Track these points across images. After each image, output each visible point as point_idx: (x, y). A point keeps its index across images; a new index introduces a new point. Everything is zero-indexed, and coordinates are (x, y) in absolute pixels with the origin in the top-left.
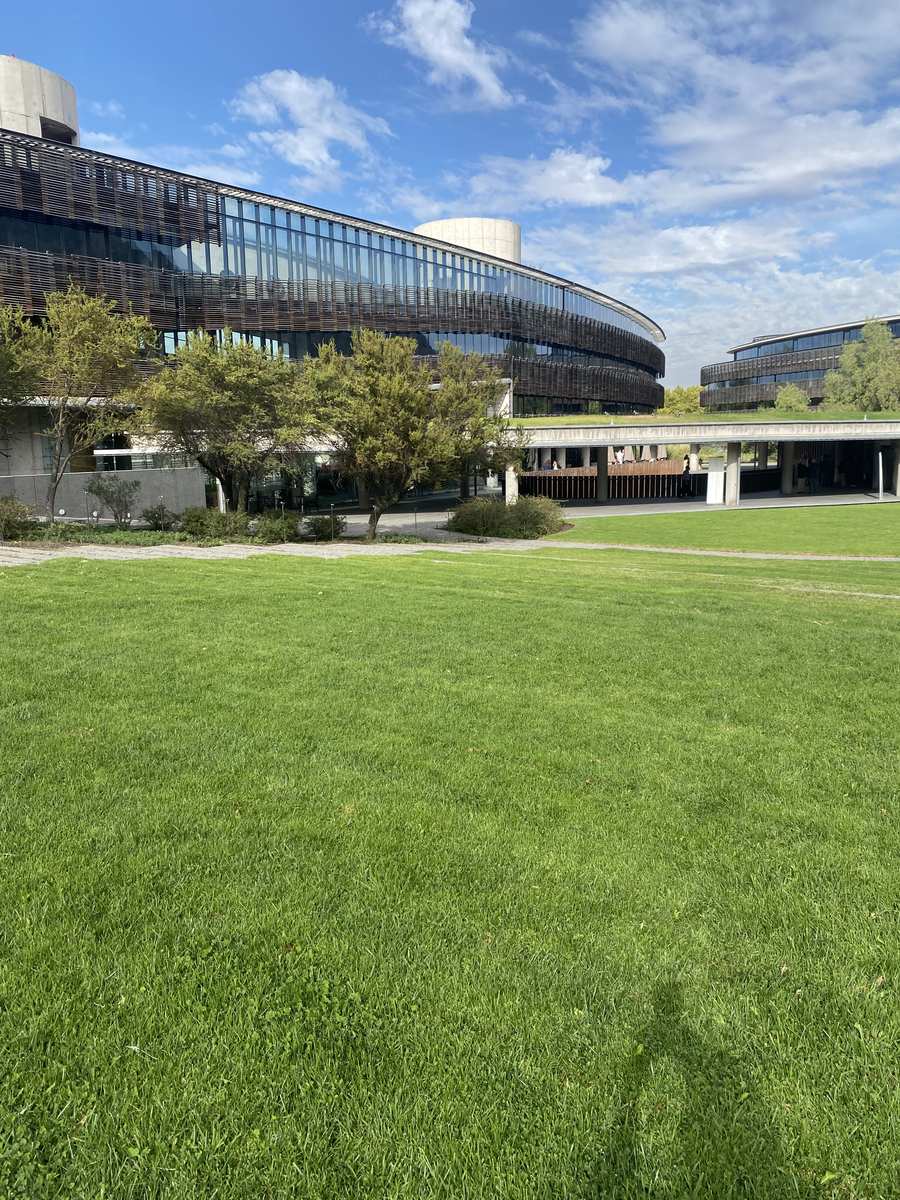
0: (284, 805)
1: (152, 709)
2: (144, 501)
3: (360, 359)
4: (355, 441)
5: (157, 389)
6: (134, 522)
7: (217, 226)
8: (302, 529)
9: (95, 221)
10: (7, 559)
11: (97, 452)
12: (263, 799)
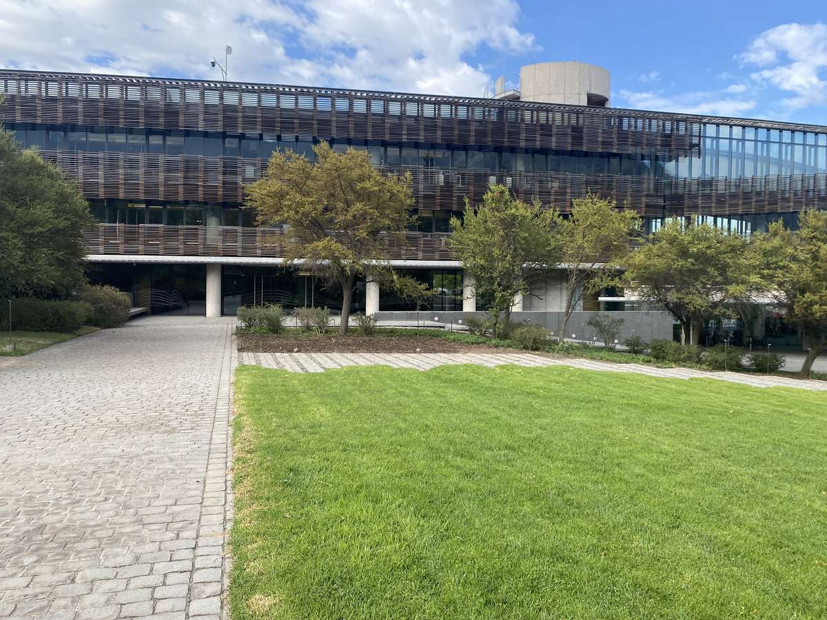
0: (638, 558)
1: (575, 471)
2: (628, 332)
3: (804, 232)
4: (795, 296)
5: (639, 257)
6: (618, 347)
7: (698, 145)
8: (745, 361)
9: (615, 151)
10: (528, 362)
11: (601, 299)
12: (625, 551)
